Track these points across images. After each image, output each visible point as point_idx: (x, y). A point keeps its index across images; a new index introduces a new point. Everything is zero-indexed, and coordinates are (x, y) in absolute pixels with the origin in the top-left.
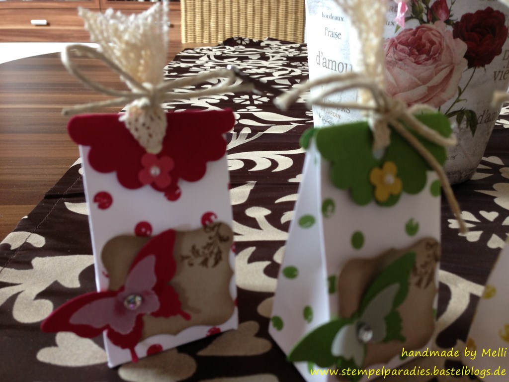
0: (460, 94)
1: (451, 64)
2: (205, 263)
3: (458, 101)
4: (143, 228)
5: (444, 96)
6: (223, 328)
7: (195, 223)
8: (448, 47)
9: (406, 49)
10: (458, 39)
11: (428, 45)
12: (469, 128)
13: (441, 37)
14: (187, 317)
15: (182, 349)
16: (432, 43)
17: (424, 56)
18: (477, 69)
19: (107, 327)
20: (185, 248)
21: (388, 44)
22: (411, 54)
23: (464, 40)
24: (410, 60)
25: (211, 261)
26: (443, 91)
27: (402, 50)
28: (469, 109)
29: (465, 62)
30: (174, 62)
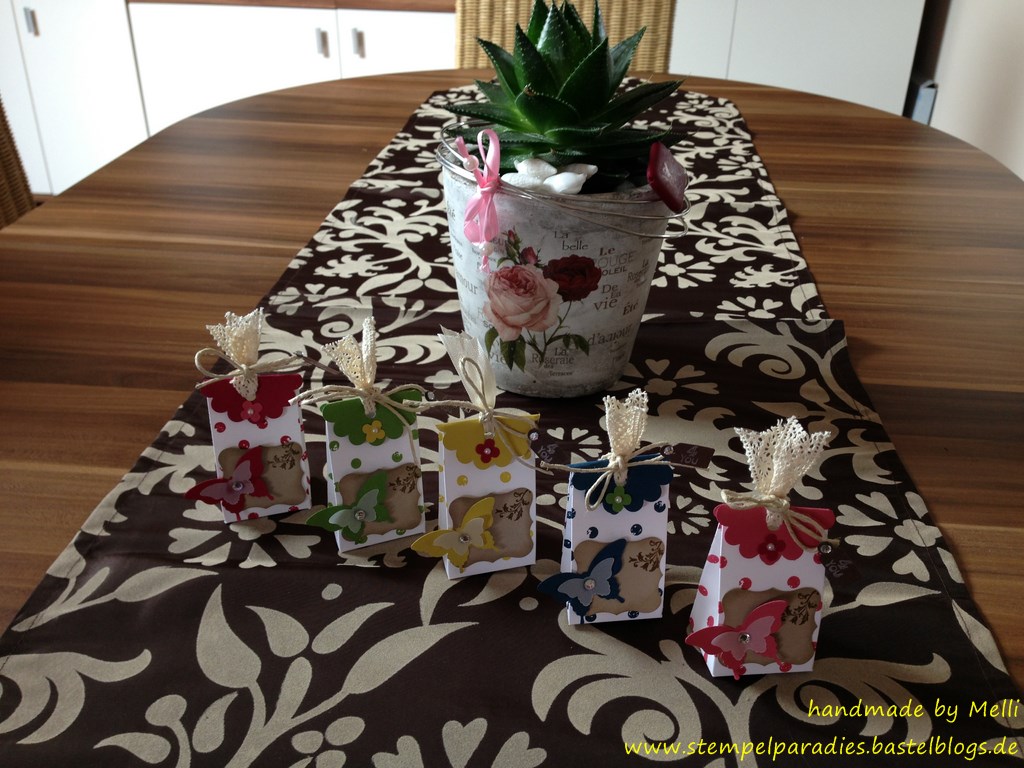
0: (561, 322)
1: (547, 298)
2: (284, 466)
3: (560, 327)
4: (244, 444)
5: (546, 322)
6: (300, 507)
7: (277, 442)
8: (541, 285)
9: (508, 282)
10: (549, 279)
11: (524, 282)
13: (533, 276)
14: (272, 498)
15: (271, 517)
16: (528, 281)
17: (522, 290)
18: (573, 303)
19: (222, 499)
20: (270, 457)
21: (493, 276)
22: (511, 287)
23: (554, 280)
24: (511, 291)
25: (288, 466)
26: (544, 318)
28: (574, 333)
29: (560, 297)
30: (402, 135)
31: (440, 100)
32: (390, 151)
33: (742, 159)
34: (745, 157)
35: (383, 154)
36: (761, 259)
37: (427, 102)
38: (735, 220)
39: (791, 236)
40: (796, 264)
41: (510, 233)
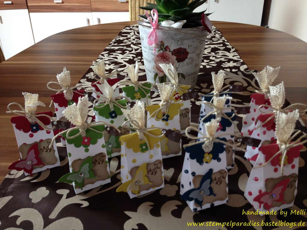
1: (173, 61)
8: (171, 57)
10: (173, 56)
11: (166, 57)
12: (182, 78)
13: (169, 55)
16: (167, 56)
17: (165, 60)
18: (180, 63)
21: (156, 56)
22: (162, 59)
23: (175, 56)
27: (160, 58)
28: (181, 73)
29: (176, 61)
30: (118, 36)
31: (128, 28)
32: (115, 40)
33: (219, 38)
34: (220, 37)
35: (113, 41)
36: (229, 60)
37: (124, 29)
38: (220, 52)
39: (237, 54)
40: (240, 61)
41: (162, 42)
